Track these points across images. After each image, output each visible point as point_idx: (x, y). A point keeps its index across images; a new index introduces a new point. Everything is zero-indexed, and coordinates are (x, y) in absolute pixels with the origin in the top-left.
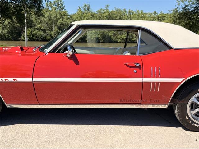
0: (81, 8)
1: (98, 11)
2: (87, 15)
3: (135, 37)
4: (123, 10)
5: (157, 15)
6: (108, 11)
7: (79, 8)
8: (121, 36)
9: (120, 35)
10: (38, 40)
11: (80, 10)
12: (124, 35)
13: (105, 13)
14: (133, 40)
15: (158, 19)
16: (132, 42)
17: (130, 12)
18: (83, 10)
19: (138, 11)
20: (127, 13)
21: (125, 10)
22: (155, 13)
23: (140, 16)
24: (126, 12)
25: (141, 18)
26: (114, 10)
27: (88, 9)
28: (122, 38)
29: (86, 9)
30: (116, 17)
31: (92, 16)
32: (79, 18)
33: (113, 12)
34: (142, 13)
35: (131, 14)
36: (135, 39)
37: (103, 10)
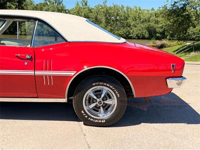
0: (78, 3)
1: (95, 7)
2: (85, 10)
3: (132, 33)
4: (120, 6)
5: (154, 11)
6: (105, 6)
7: (76, 3)
8: (118, 32)
9: (117, 30)
11: (77, 5)
12: (121, 30)
13: (102, 8)
14: (130, 36)
15: (155, 16)
16: (129, 38)
17: (128, 8)
18: (81, 5)
19: (136, 7)
20: (125, 9)
21: (123, 6)
22: (153, 9)
23: (137, 12)
24: (123, 8)
25: (139, 14)
26: (112, 6)
27: (86, 4)
28: (119, 34)
29: (84, 4)
30: (114, 12)
31: (89, 12)
32: (77, 13)
33: (110, 8)
34: (140, 9)
35: (129, 10)
36: (132, 35)
37: (101, 6)
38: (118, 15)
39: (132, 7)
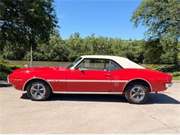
1: (85, 38)
5: (132, 41)
6: (93, 38)
10: (37, 60)
11: (71, 37)
13: (91, 39)
17: (111, 39)
18: (74, 37)
19: (117, 38)
20: (109, 40)
21: (107, 38)
22: (130, 40)
26: (98, 37)
27: (78, 36)
29: (76, 36)
33: (97, 39)
34: (120, 40)
37: (90, 37)
38: (103, 44)
39: (114, 38)
